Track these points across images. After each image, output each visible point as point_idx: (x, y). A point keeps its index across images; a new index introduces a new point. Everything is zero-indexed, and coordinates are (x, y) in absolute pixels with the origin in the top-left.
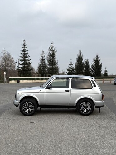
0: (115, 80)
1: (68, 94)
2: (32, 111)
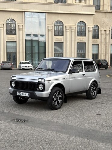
1: (84, 78)
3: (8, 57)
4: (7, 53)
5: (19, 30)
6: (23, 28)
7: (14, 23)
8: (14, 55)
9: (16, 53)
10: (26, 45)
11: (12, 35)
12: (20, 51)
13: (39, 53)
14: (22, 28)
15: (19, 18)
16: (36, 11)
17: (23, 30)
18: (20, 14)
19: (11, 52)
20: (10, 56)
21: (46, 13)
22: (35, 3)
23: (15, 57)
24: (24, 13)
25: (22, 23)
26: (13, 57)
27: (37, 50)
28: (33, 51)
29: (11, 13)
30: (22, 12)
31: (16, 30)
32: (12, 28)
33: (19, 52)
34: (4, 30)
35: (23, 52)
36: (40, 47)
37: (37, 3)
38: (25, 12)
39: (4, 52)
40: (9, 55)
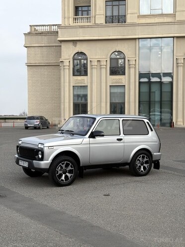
0: (26, 122)
1: (120, 144)
2: (70, 177)
3: (113, 110)
4: (111, 104)
5: (129, 68)
6: (135, 65)
7: (122, 57)
8: (121, 107)
9: (124, 103)
10: (141, 91)
11: (119, 76)
12: (131, 100)
13: (161, 102)
14: (134, 63)
15: (130, 49)
16: (157, 36)
17: (135, 68)
18: (132, 43)
19: (117, 102)
20: (115, 107)
21: (173, 37)
22: (156, 23)
23: (123, 109)
24: (137, 41)
25: (134, 57)
26: (120, 110)
27: (157, 98)
28: (151, 100)
29: (119, 42)
30: (135, 39)
31: (125, 67)
32: (120, 66)
33: (129, 102)
34: (106, 68)
35: (135, 102)
36: (163, 93)
37: (158, 23)
38: (139, 38)
39: (106, 102)
40: (113, 107)
